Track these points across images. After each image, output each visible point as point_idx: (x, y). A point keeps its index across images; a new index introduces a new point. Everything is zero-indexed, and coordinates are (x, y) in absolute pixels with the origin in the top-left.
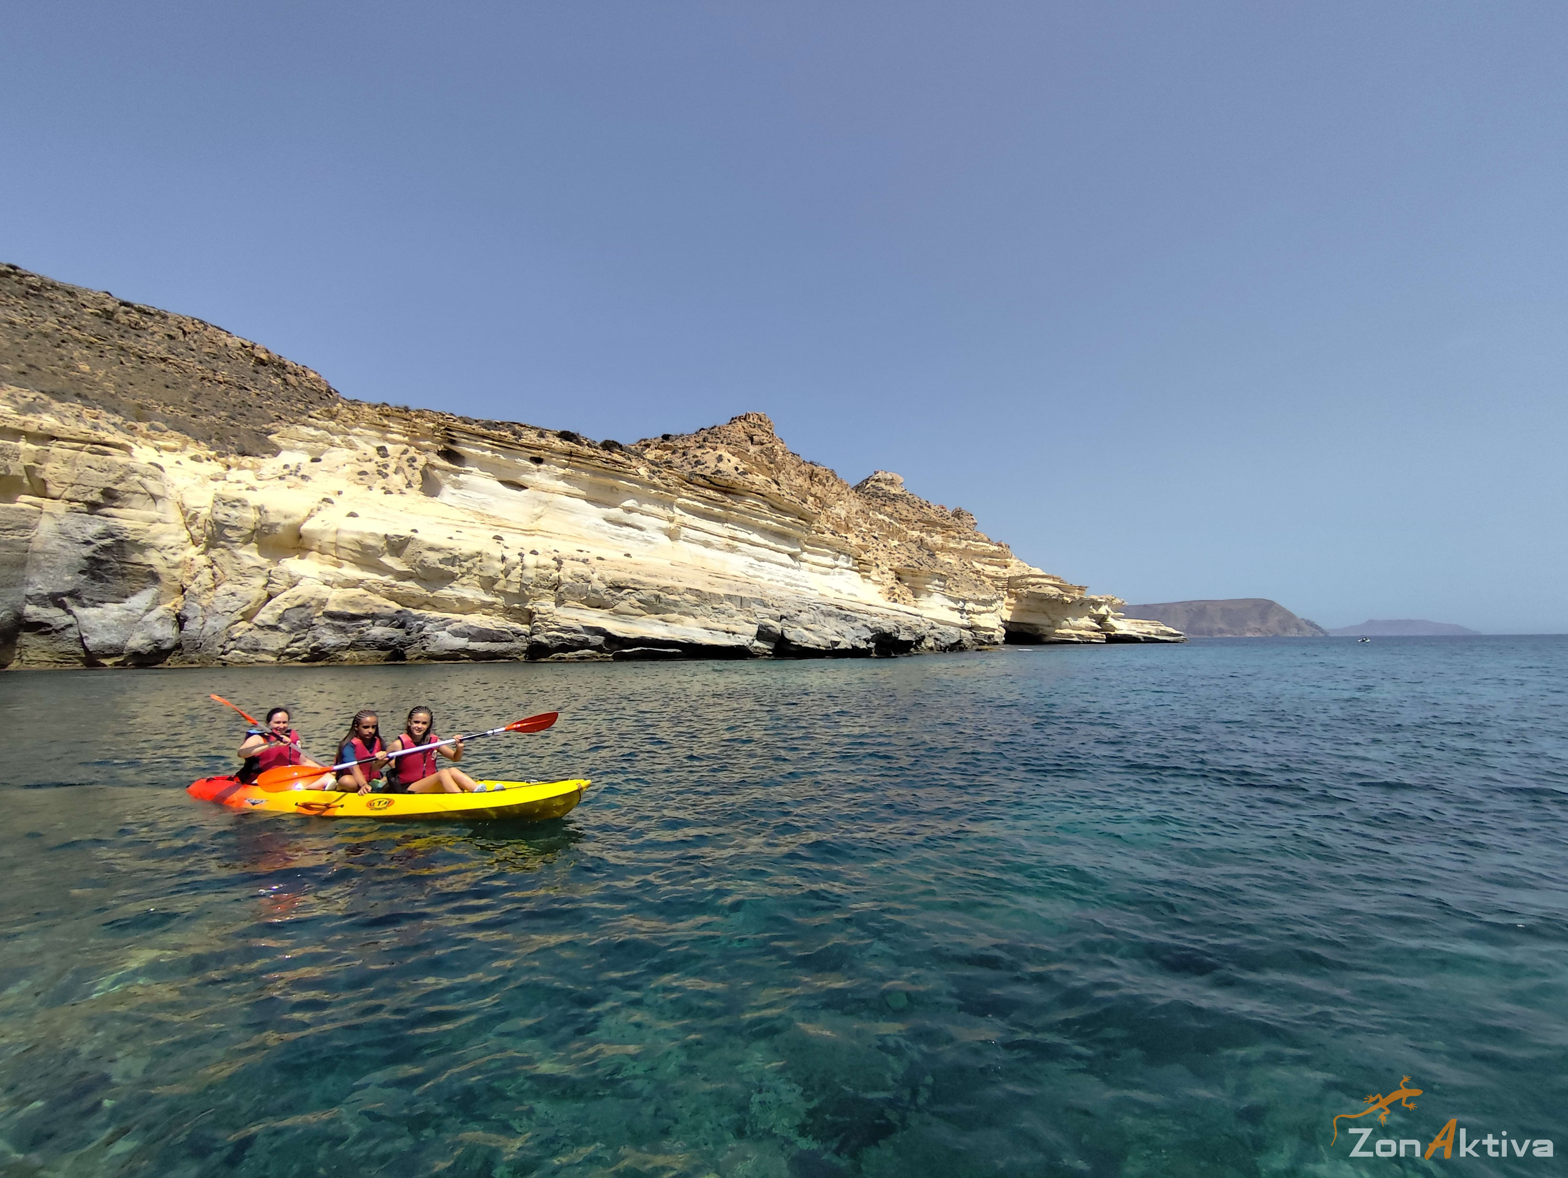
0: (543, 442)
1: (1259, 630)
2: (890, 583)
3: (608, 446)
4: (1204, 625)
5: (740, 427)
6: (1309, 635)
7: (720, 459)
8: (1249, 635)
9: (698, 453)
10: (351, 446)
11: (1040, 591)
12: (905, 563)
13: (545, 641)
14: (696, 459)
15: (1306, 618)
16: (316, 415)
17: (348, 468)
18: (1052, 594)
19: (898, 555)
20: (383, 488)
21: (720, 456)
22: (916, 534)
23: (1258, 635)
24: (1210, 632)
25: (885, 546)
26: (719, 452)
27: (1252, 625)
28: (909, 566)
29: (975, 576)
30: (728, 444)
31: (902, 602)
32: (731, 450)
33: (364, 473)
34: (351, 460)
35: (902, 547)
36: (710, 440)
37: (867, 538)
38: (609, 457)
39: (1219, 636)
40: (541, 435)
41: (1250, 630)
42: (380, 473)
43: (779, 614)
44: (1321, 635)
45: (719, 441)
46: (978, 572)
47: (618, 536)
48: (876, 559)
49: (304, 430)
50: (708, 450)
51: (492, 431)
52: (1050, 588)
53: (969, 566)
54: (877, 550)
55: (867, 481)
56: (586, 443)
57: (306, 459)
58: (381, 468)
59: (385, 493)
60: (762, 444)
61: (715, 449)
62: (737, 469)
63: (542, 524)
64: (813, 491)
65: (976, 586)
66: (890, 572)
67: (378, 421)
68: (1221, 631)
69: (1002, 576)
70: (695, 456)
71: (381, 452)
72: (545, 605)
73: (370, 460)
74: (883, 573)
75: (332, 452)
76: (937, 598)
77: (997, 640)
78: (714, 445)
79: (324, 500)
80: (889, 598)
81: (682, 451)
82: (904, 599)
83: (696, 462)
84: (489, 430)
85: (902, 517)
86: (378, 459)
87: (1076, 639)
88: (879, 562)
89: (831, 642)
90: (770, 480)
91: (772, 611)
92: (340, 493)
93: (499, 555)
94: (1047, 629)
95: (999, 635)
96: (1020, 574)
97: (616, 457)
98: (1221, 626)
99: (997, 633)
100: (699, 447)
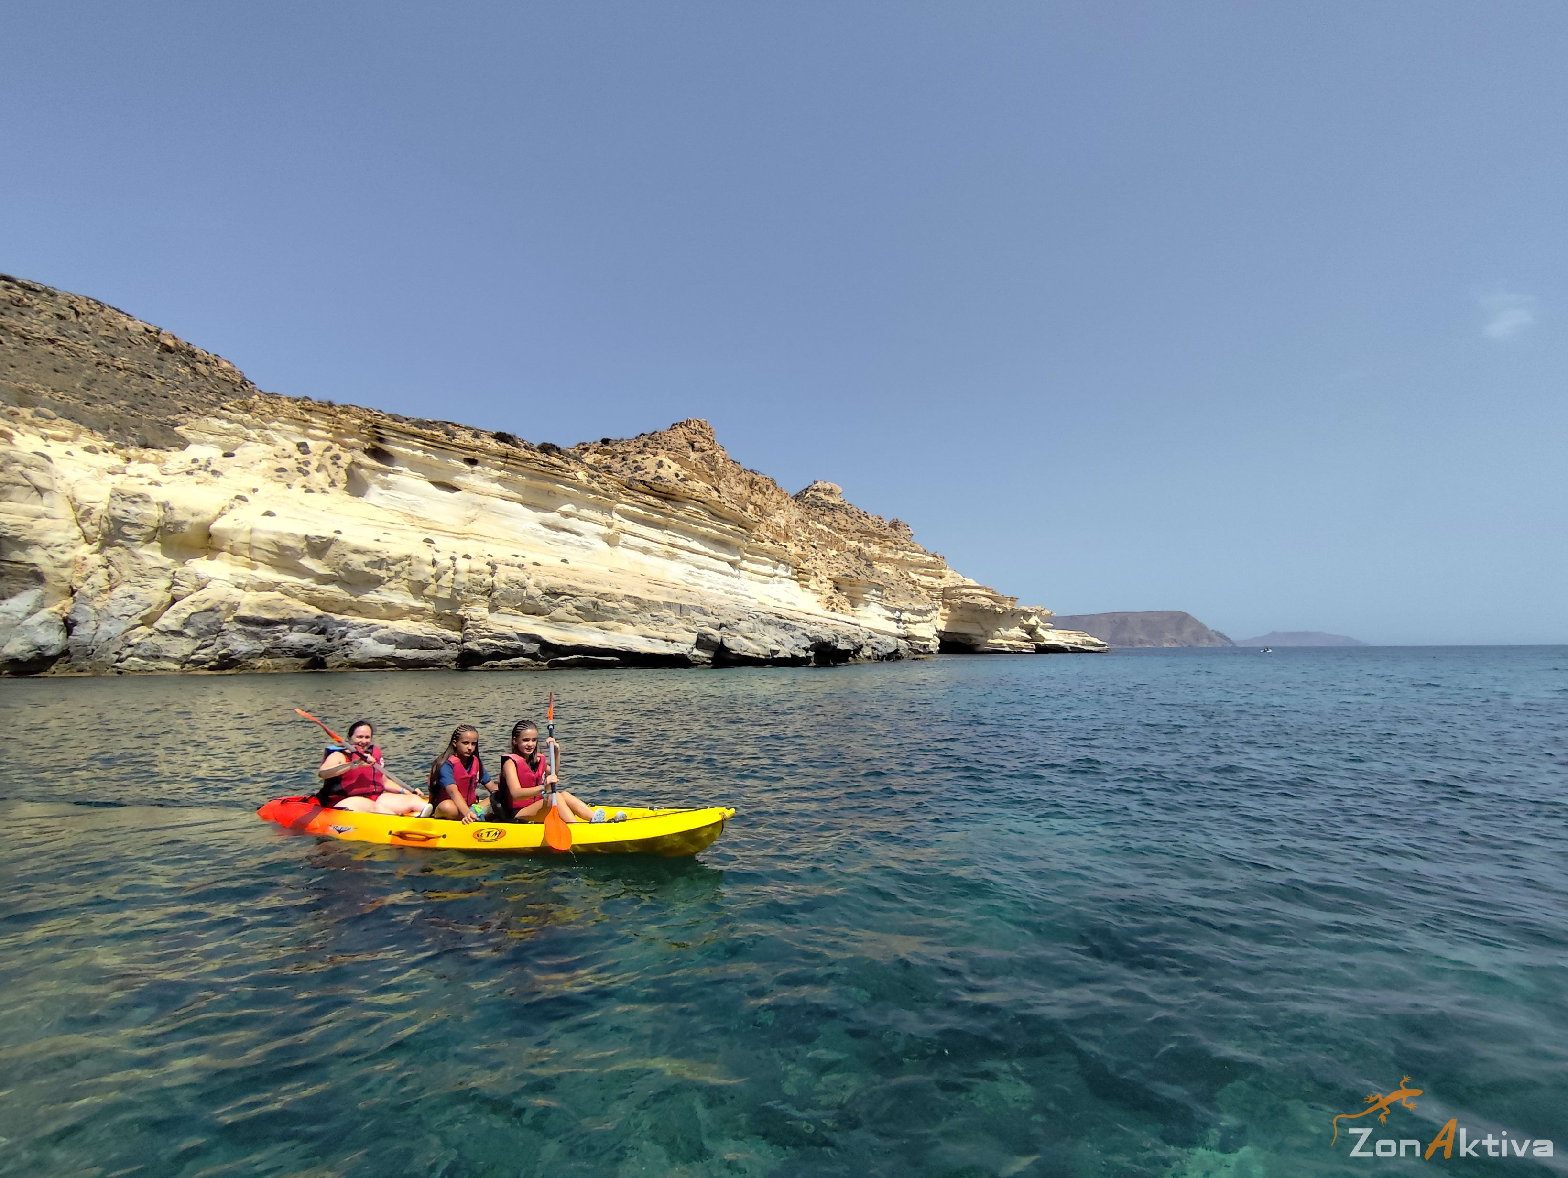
0: (478, 443)
1: (1175, 640)
2: (829, 592)
3: (546, 449)
4: (1126, 635)
5: (681, 433)
6: (1220, 645)
7: (660, 465)
8: (1166, 645)
9: (639, 458)
10: (269, 442)
11: (973, 602)
12: (843, 573)
13: (477, 648)
14: (635, 465)
16: (229, 407)
17: (265, 464)
18: (984, 604)
19: (836, 565)
20: (304, 486)
21: (661, 461)
22: (854, 544)
23: (1174, 645)
24: (1132, 643)
25: (824, 555)
26: (659, 458)
27: (1169, 636)
28: (847, 575)
29: (911, 587)
30: (668, 450)
31: (840, 611)
32: (672, 456)
33: (282, 470)
34: (268, 456)
35: (840, 557)
36: (650, 445)
37: (806, 547)
38: (547, 460)
39: (1139, 646)
40: (476, 436)
41: (1166, 641)
42: (300, 470)
43: (718, 622)
44: (1229, 645)
45: (658, 446)
46: (914, 582)
47: (554, 542)
48: (815, 568)
49: (216, 422)
50: (649, 455)
51: (424, 430)
52: (983, 599)
53: (905, 576)
54: (816, 559)
55: (806, 490)
56: (523, 445)
57: (217, 453)
58: (301, 466)
59: (306, 492)
60: (703, 451)
61: (655, 455)
62: (677, 475)
63: (476, 527)
64: (753, 499)
65: (912, 596)
66: (829, 581)
67: (299, 416)
68: (1141, 641)
69: (937, 586)
70: (635, 462)
71: (301, 448)
72: (478, 611)
73: (289, 457)
74: (821, 582)
75: (246, 446)
76: (875, 608)
77: (932, 649)
78: (654, 450)
79: (238, 497)
80: (828, 608)
81: (621, 456)
82: (842, 608)
83: (635, 469)
84: (420, 428)
85: (840, 527)
86: (298, 455)
87: (1007, 649)
88: (818, 572)
89: (771, 651)
90: (710, 487)
91: (712, 619)
92: (255, 490)
93: (429, 559)
94: (980, 639)
95: (934, 644)
96: (954, 585)
97: (554, 460)
98: (1141, 636)
99: (932, 643)
100: (639, 453)
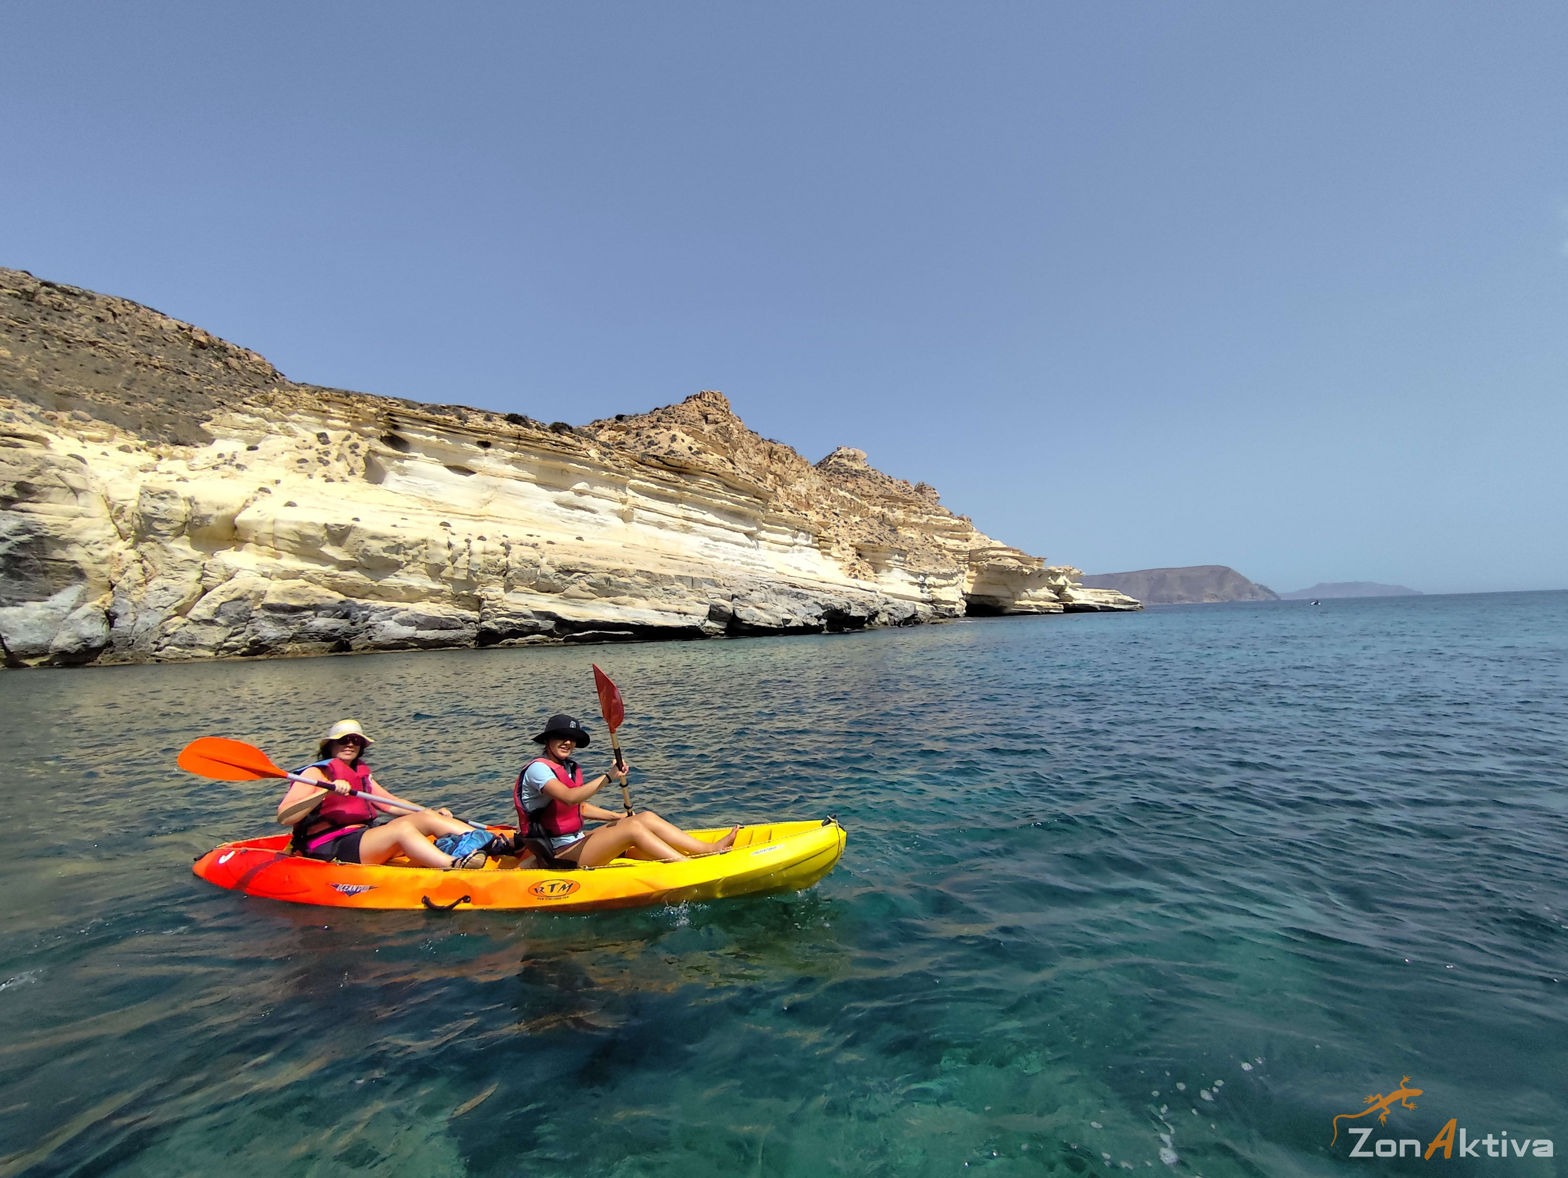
0: (490, 425)
1: (1216, 596)
2: (851, 559)
3: (558, 428)
4: (1164, 592)
5: (695, 406)
6: (1263, 600)
7: (674, 439)
8: (1206, 601)
9: (652, 433)
10: (290, 434)
11: (1000, 563)
12: (866, 539)
13: (494, 627)
14: (649, 440)
15: (1260, 583)
16: (250, 401)
17: (287, 456)
18: (1012, 566)
19: (859, 532)
20: (324, 476)
21: (674, 435)
22: (878, 509)
23: (1215, 601)
24: (1170, 599)
25: (846, 522)
26: (672, 432)
27: (1209, 591)
28: (870, 542)
29: (936, 550)
30: (682, 423)
31: (863, 577)
32: (685, 430)
34: (290, 448)
35: (864, 523)
36: (664, 419)
37: (828, 515)
38: (559, 439)
39: (1178, 603)
40: (488, 418)
41: (1207, 596)
42: (320, 460)
43: (730, 594)
44: (1273, 599)
45: (672, 420)
46: (939, 546)
47: (570, 519)
48: (836, 535)
49: (239, 417)
51: (436, 415)
52: (1010, 560)
53: (930, 540)
54: (837, 526)
55: (829, 457)
56: (535, 426)
57: (241, 447)
58: (321, 456)
59: (326, 481)
61: (669, 429)
62: (690, 449)
63: (491, 508)
64: (772, 468)
65: (937, 560)
66: (851, 548)
67: (318, 407)
68: (1180, 598)
69: (964, 549)
70: (648, 437)
71: (321, 439)
72: (494, 591)
73: (310, 447)
75: (269, 439)
76: (897, 573)
77: (958, 613)
78: (667, 425)
80: (850, 574)
81: (635, 431)
82: (864, 575)
83: (649, 443)
84: (434, 414)
85: (864, 493)
86: (319, 446)
87: (1035, 610)
88: (839, 539)
89: (783, 620)
90: (724, 459)
91: (724, 591)
93: (445, 542)
94: (1007, 601)
96: (980, 547)
97: (566, 439)
98: (1180, 593)
99: (957, 606)
100: (653, 427)
